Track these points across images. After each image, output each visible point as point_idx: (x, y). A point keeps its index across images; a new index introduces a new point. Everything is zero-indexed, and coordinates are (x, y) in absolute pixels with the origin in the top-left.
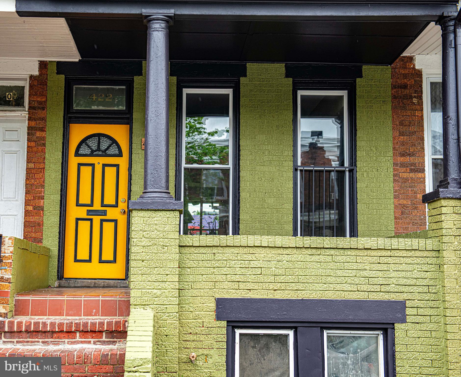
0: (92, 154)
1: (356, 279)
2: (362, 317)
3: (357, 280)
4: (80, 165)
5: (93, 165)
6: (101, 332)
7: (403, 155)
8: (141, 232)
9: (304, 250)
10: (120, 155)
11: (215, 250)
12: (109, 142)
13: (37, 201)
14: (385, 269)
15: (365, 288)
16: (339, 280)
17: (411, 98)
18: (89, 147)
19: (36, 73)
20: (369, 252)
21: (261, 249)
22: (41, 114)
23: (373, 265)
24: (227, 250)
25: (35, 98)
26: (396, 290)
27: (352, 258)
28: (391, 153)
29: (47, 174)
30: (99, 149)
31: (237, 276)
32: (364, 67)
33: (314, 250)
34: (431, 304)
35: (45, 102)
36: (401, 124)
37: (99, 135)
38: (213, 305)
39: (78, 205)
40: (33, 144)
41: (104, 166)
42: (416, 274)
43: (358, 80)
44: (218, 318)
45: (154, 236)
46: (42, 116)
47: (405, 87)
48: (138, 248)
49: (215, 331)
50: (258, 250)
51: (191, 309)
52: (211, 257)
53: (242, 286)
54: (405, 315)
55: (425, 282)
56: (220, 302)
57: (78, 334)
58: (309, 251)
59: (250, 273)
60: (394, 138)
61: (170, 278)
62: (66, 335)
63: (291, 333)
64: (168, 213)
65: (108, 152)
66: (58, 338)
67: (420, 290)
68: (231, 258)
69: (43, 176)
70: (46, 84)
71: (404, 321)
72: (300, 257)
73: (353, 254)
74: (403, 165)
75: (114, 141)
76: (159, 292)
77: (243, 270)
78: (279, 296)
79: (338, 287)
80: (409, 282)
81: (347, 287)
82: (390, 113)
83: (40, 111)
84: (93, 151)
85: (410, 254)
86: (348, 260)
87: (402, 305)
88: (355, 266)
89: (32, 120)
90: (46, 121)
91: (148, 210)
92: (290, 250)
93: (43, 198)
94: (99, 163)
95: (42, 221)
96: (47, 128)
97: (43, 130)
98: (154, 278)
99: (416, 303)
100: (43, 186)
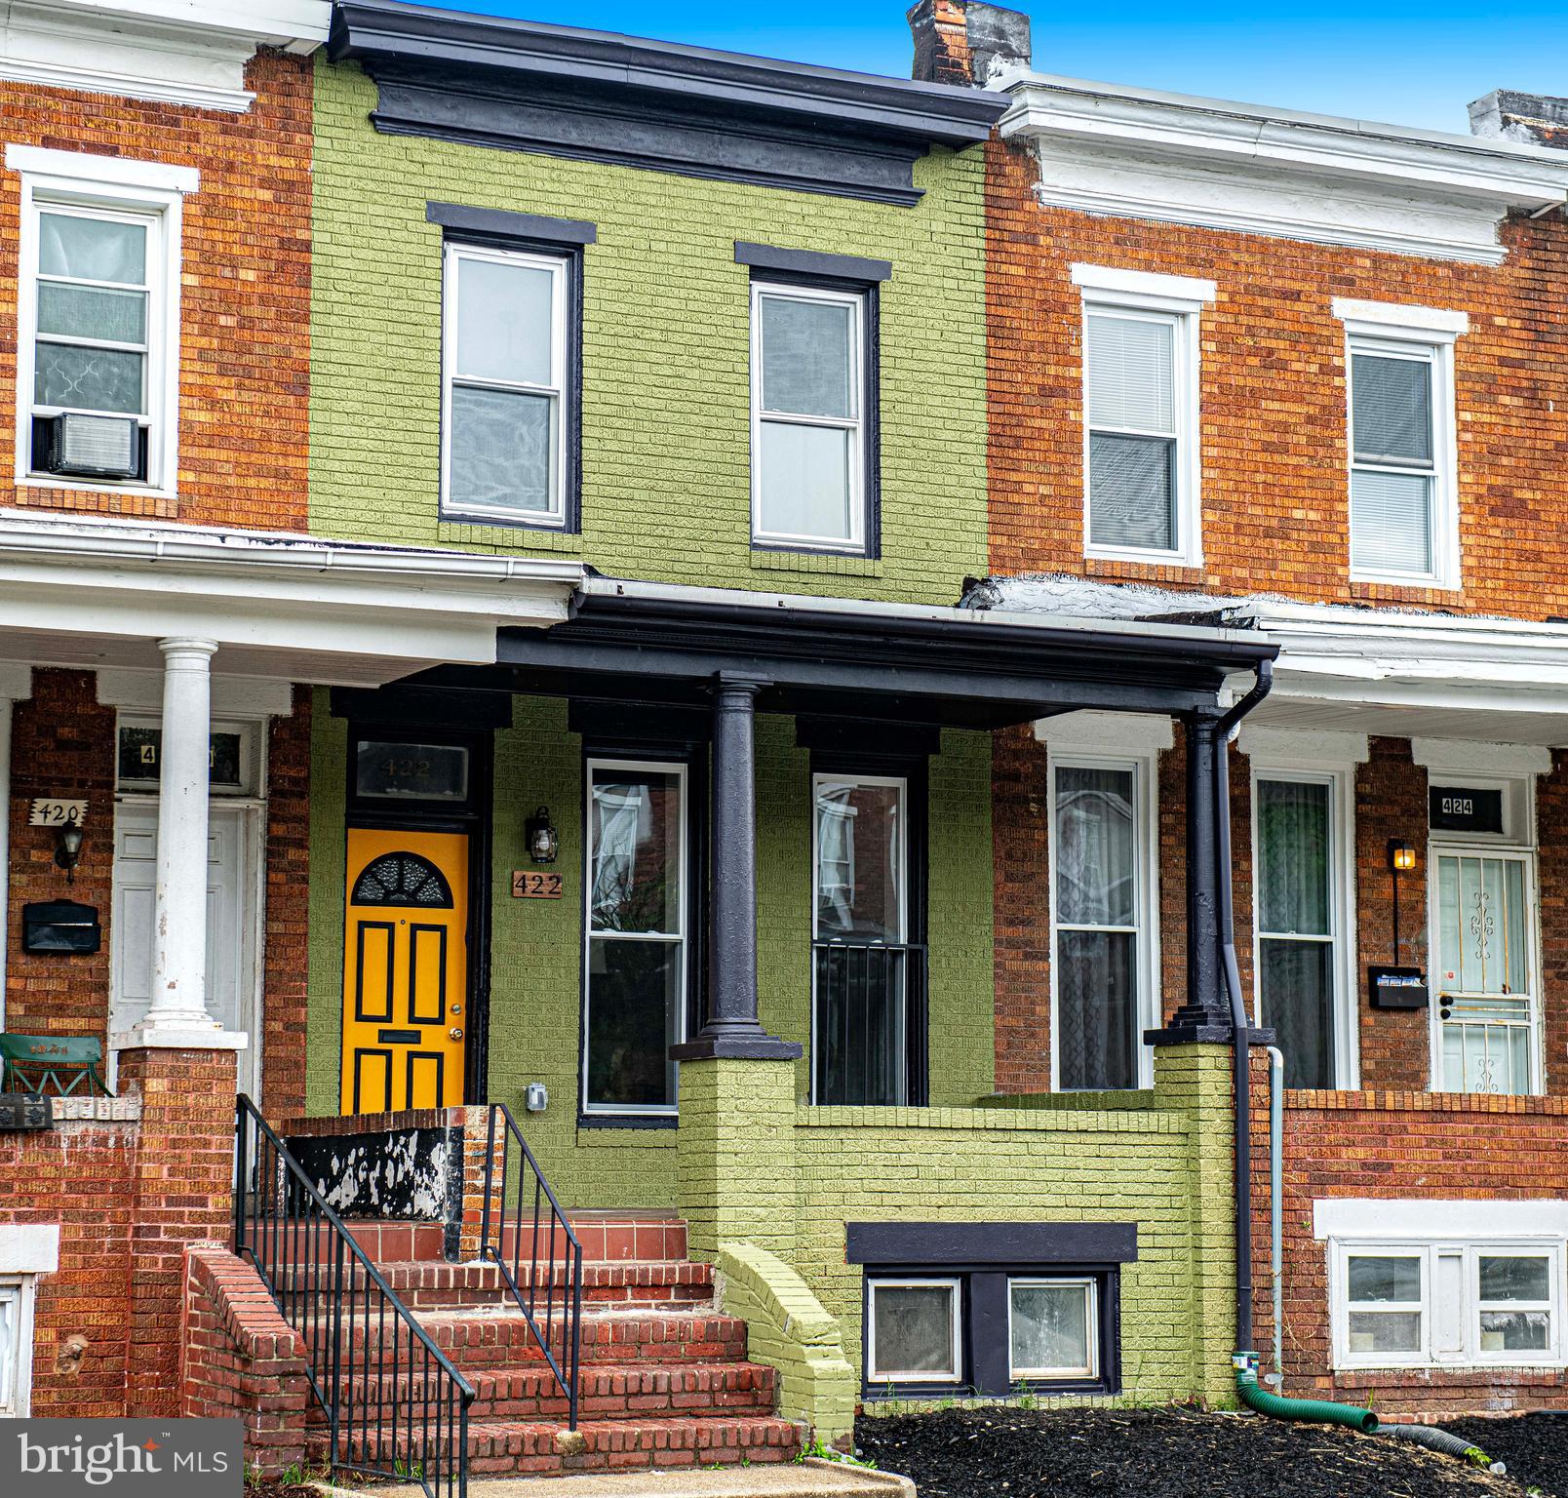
0: (386, 902)
1: (1064, 1185)
2: (1072, 1252)
3: (1065, 1188)
4: (362, 925)
5: (390, 927)
6: (668, 1286)
7: (1011, 923)
8: (732, 1101)
9: (984, 1133)
10: (447, 902)
11: (842, 1134)
12: (422, 872)
13: (292, 1010)
14: (1108, 1166)
15: (1075, 1200)
16: (1038, 1187)
17: (1027, 801)
18: (380, 882)
19: (287, 711)
20: (1084, 1137)
21: (916, 1131)
22: (295, 807)
23: (1089, 1160)
24: (863, 1133)
25: (284, 770)
26: (1123, 1204)
27: (1058, 1146)
28: (989, 919)
29: (312, 948)
30: (400, 889)
31: (880, 1182)
32: (944, 731)
33: (1000, 1134)
34: (1174, 1227)
35: (307, 779)
36: (1009, 856)
37: (401, 857)
38: (841, 1236)
39: (360, 1017)
40: (281, 877)
41: (415, 928)
42: (1153, 1176)
43: (932, 758)
44: (851, 1259)
45: (754, 1108)
46: (300, 811)
47: (1015, 777)
48: (727, 1130)
49: (845, 1282)
50: (912, 1132)
51: (806, 1244)
52: (835, 1146)
53: (887, 1199)
54: (1135, 1248)
55: (1165, 1189)
56: (854, 1230)
57: (629, 1292)
58: (993, 1136)
59: (900, 1175)
60: (996, 886)
61: (781, 1186)
62: (609, 1293)
63: (956, 1285)
64: (776, 1064)
65: (421, 896)
66: (597, 1299)
67: (1158, 1202)
68: (869, 1148)
69: (304, 953)
70: (309, 739)
71: (1133, 1258)
72: (978, 1147)
73: (1060, 1140)
74: (1012, 944)
75: (433, 871)
76: (763, 1212)
77: (889, 1170)
78: (947, 1217)
79: (1037, 1200)
80: (1142, 1189)
81: (1050, 1200)
82: (989, 832)
83: (295, 801)
84: (388, 893)
85: (1144, 1139)
86: (1052, 1151)
87: (1131, 1229)
88: (1062, 1162)
89: (278, 822)
90: (307, 823)
91: (746, 1059)
92: (962, 1133)
93: (303, 1003)
94: (403, 922)
95: (304, 1056)
96: (311, 839)
97: (301, 844)
98: (754, 1186)
99: (1152, 1227)
100: (304, 977)
